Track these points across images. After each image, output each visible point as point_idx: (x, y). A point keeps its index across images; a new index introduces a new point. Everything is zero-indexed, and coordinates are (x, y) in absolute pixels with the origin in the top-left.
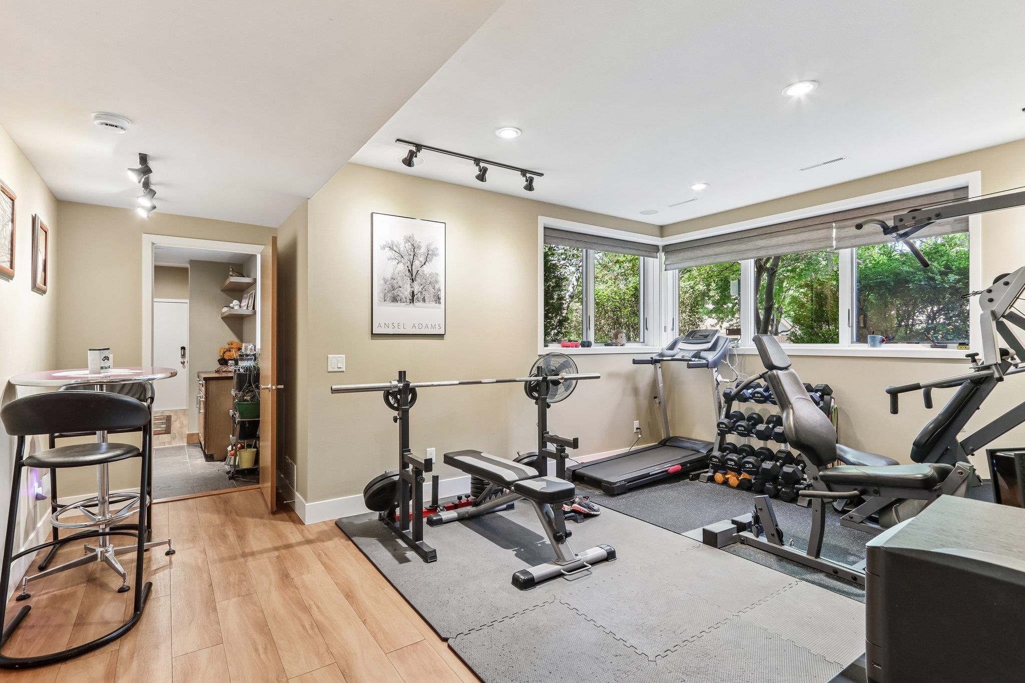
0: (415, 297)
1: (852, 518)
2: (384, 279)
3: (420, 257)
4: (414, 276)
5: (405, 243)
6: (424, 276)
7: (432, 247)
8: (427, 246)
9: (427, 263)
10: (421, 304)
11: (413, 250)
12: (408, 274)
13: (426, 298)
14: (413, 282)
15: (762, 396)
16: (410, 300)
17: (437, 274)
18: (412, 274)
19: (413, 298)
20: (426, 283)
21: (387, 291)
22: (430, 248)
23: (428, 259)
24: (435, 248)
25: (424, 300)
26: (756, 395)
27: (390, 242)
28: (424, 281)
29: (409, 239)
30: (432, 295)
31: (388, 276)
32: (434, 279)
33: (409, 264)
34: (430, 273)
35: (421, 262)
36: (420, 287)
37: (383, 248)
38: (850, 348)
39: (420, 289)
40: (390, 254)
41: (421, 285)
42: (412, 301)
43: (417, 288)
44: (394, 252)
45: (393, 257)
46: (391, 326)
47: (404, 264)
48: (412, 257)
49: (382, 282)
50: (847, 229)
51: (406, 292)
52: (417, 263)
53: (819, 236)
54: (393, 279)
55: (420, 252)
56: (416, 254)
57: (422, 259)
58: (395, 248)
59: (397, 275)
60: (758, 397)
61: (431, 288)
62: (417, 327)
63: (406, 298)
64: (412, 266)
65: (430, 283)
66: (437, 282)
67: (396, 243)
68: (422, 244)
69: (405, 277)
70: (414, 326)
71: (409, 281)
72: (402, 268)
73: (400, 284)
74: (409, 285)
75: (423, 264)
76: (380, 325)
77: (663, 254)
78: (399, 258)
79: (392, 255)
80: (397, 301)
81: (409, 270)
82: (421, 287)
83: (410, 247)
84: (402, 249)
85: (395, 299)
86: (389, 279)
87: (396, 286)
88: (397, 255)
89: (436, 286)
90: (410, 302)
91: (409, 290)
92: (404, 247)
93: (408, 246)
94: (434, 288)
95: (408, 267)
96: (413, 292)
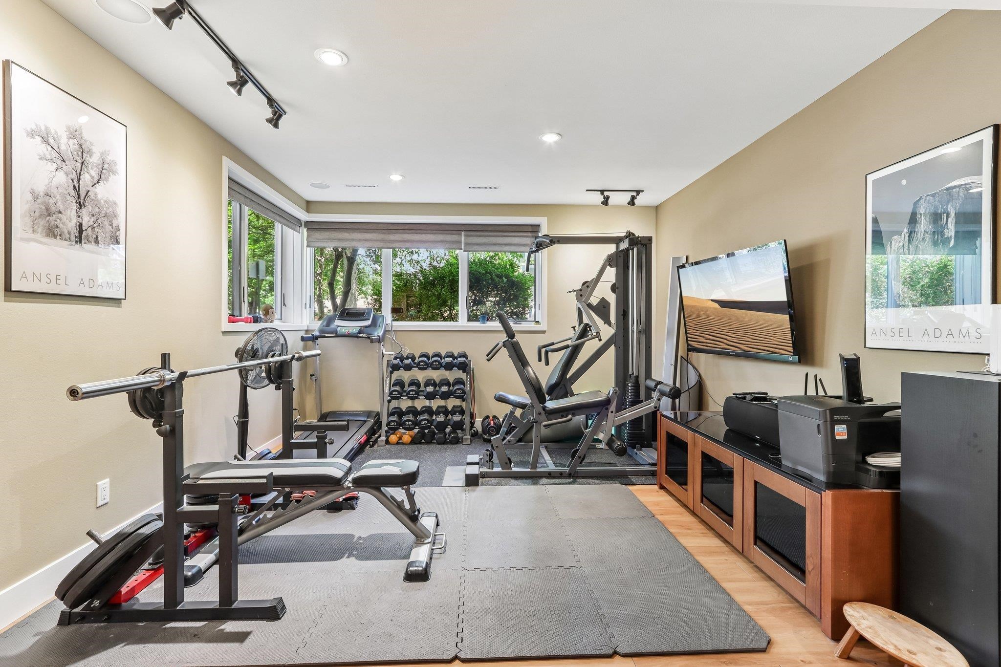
0: (84, 234)
1: (509, 442)
2: (32, 192)
3: (92, 169)
4: (82, 198)
5: (69, 138)
6: (96, 203)
7: (109, 158)
8: (102, 154)
9: (101, 182)
10: (91, 247)
11: (80, 154)
12: (73, 193)
13: (99, 238)
14: (80, 208)
15: (426, 364)
16: (76, 237)
17: (115, 203)
18: (79, 195)
19: (80, 236)
20: (99, 213)
21: (37, 214)
22: (106, 159)
23: (103, 176)
24: (113, 161)
25: (97, 241)
26: (421, 364)
27: (43, 128)
28: (97, 210)
29: (74, 134)
30: (108, 235)
31: (41, 189)
32: (111, 209)
33: (74, 176)
34: (105, 199)
35: (92, 178)
36: (91, 218)
37: (32, 134)
38: (467, 325)
39: (91, 223)
40: (43, 149)
41: (93, 215)
42: (79, 239)
43: (87, 221)
44: (50, 148)
45: (49, 157)
46: (44, 279)
47: (67, 174)
48: (79, 165)
49: (29, 197)
50: (471, 238)
51: (69, 221)
52: (86, 178)
53: (453, 239)
54: (47, 195)
55: (91, 161)
56: (85, 162)
57: (94, 173)
58: (51, 141)
59: (55, 191)
60: (422, 365)
61: (106, 223)
62: (86, 284)
63: (69, 233)
64: (79, 180)
65: (106, 215)
66: (115, 216)
67: (53, 131)
68: (94, 149)
69: (68, 198)
70: (82, 283)
71: (75, 206)
72: (61, 179)
73: (61, 207)
74: (74, 212)
75: (95, 181)
76: (24, 276)
77: (305, 230)
78: (59, 162)
79: (47, 153)
80: (55, 237)
81: (74, 186)
82: (93, 219)
83: (77, 147)
84: (63, 147)
85: (52, 232)
86: (42, 194)
87: (53, 209)
88: (55, 154)
89: (114, 222)
90: (76, 242)
91: (74, 220)
92: (67, 146)
93: (73, 145)
94: (111, 225)
95: (72, 180)
96: (81, 225)
